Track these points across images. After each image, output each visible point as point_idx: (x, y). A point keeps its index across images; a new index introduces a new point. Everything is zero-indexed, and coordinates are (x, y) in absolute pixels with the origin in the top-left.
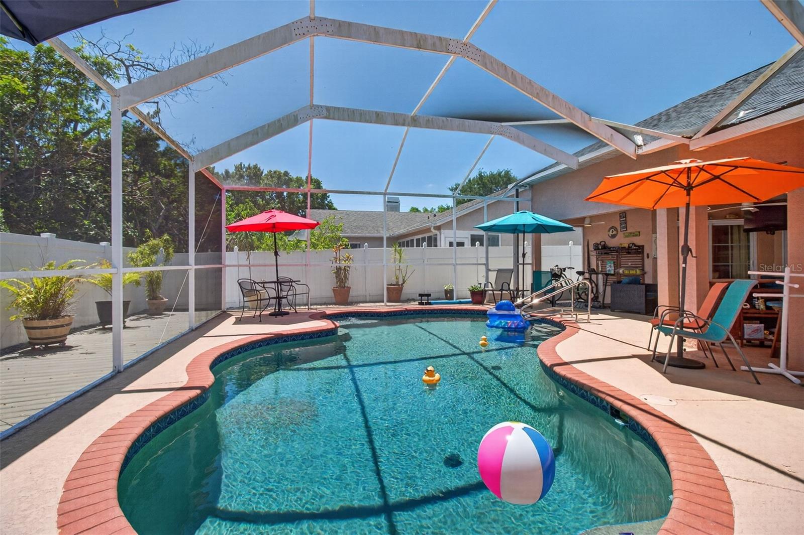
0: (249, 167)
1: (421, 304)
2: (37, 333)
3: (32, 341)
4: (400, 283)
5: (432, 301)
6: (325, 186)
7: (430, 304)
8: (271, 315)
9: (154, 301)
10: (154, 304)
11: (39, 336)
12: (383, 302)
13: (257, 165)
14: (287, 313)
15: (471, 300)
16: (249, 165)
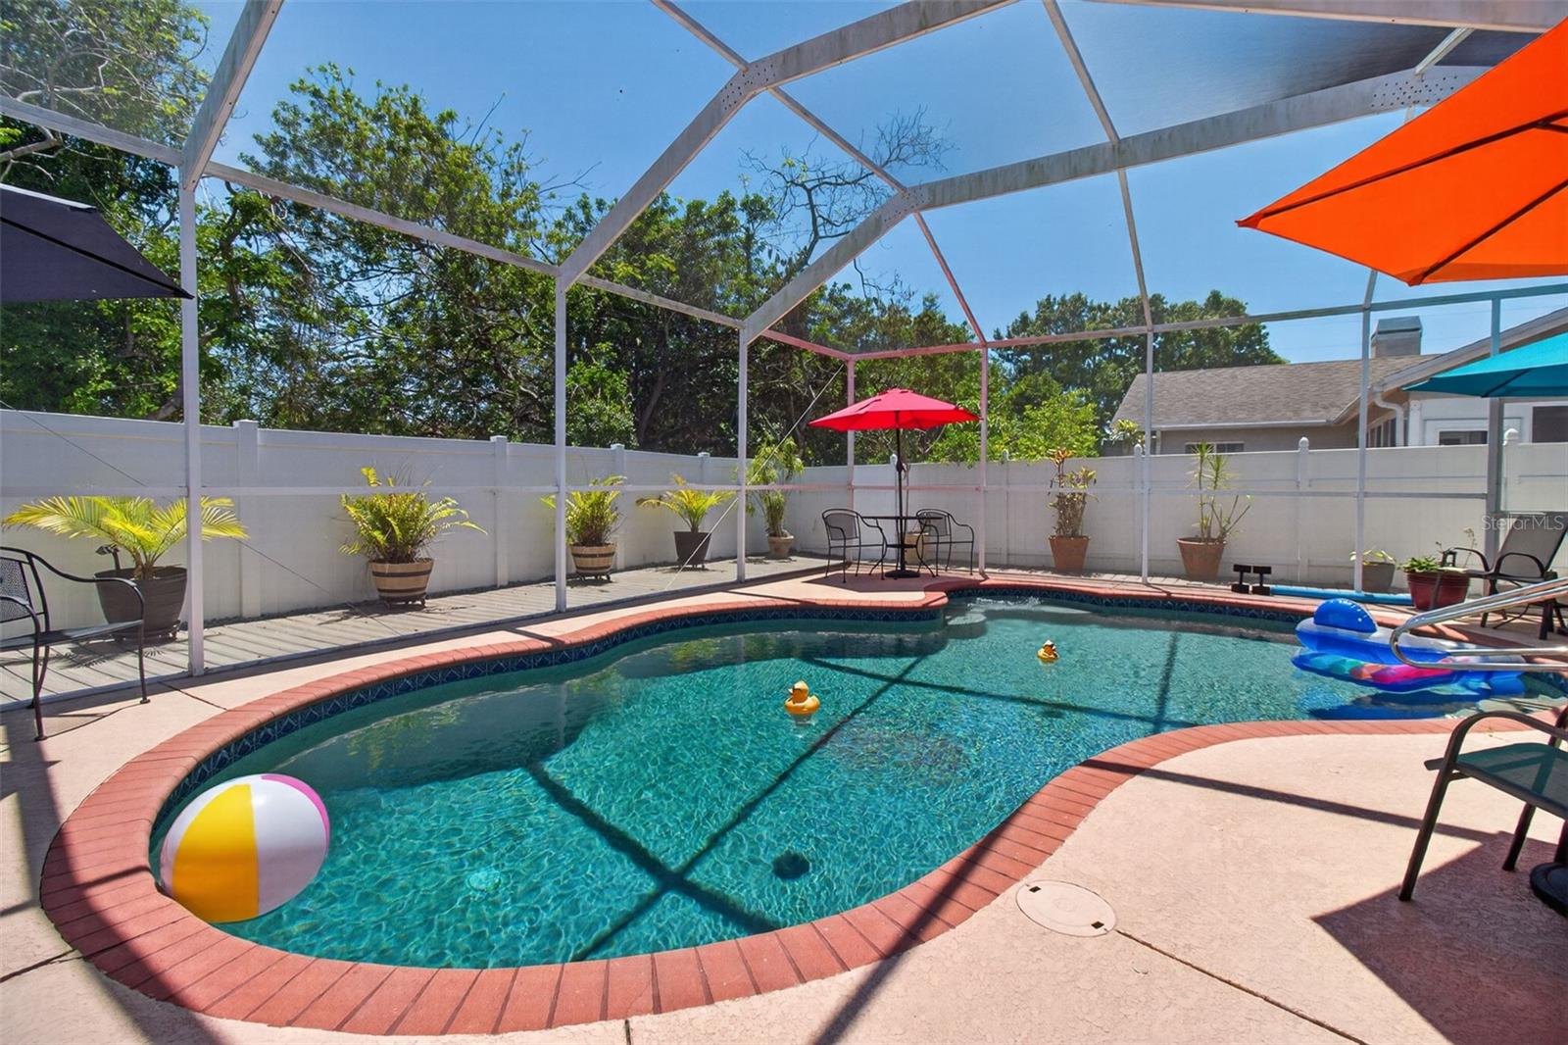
0: (1063, 302)
1: (1240, 589)
2: (589, 562)
3: (581, 571)
4: (1215, 535)
5: (1271, 586)
6: (1251, 311)
7: (1266, 592)
8: (889, 575)
9: (773, 538)
10: (774, 542)
11: (590, 566)
12: (1139, 574)
13: (1080, 295)
14: (917, 575)
15: (1408, 596)
16: (1063, 298)
